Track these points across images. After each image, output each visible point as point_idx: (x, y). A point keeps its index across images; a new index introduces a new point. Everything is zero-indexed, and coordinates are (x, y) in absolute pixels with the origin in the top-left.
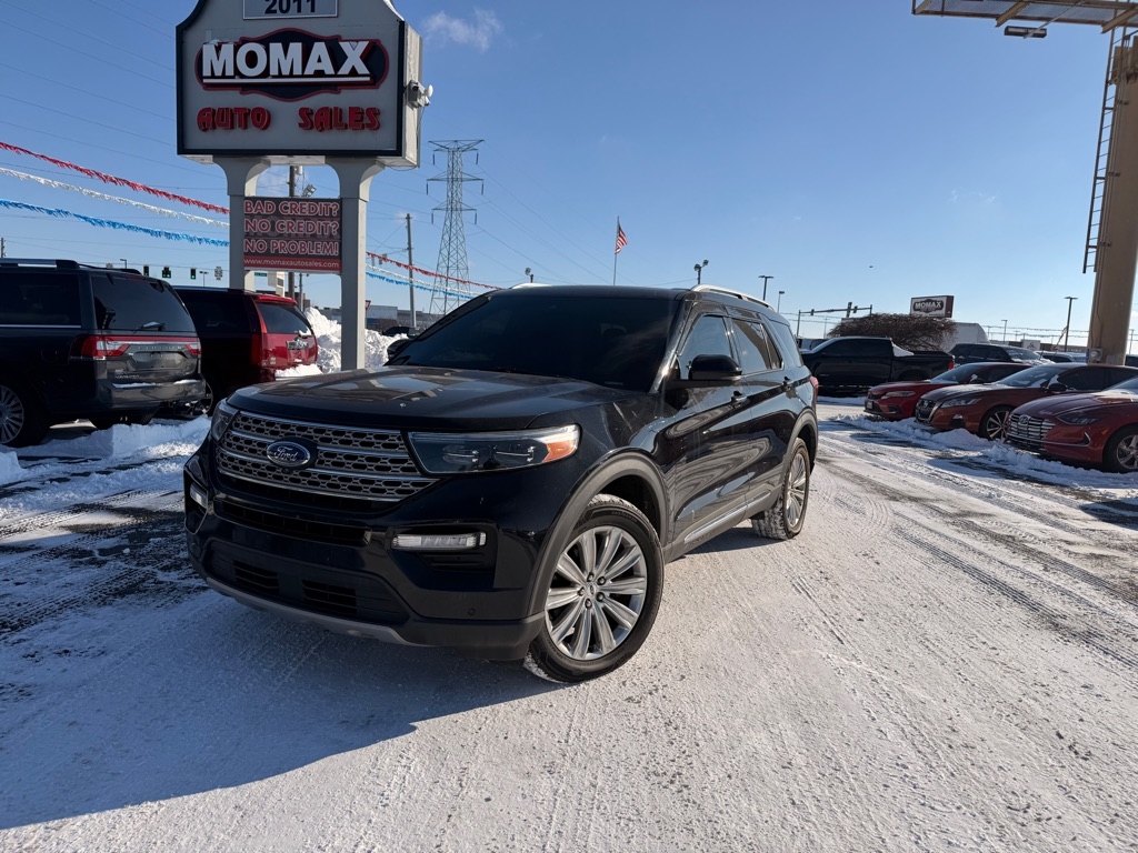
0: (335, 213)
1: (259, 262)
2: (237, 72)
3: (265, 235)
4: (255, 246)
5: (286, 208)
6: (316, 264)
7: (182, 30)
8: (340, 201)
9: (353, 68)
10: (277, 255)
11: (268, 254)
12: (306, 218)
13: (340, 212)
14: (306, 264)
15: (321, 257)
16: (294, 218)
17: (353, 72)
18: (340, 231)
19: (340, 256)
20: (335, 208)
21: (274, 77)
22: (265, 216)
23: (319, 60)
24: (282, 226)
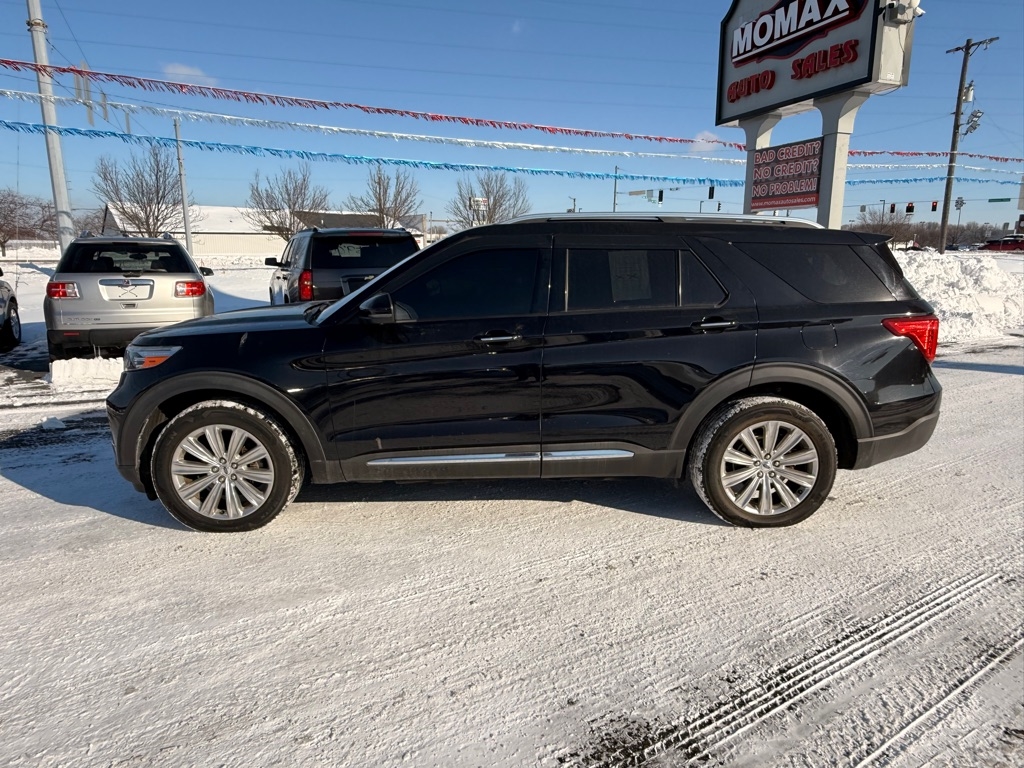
0: (817, 151)
1: (761, 204)
2: (754, 46)
3: (767, 180)
4: (760, 191)
5: (783, 154)
6: (799, 201)
7: (725, 24)
8: (822, 139)
9: (836, 7)
10: (774, 197)
11: (768, 197)
12: (796, 160)
13: (822, 149)
14: (792, 201)
15: (804, 193)
16: (787, 161)
17: (836, 11)
18: (820, 167)
19: (818, 191)
20: (817, 146)
21: (778, 39)
22: (768, 164)
23: (810, 11)
24: (779, 171)
